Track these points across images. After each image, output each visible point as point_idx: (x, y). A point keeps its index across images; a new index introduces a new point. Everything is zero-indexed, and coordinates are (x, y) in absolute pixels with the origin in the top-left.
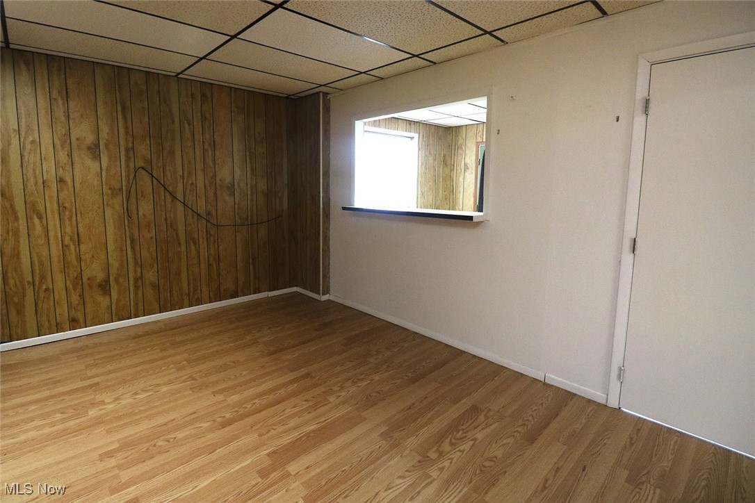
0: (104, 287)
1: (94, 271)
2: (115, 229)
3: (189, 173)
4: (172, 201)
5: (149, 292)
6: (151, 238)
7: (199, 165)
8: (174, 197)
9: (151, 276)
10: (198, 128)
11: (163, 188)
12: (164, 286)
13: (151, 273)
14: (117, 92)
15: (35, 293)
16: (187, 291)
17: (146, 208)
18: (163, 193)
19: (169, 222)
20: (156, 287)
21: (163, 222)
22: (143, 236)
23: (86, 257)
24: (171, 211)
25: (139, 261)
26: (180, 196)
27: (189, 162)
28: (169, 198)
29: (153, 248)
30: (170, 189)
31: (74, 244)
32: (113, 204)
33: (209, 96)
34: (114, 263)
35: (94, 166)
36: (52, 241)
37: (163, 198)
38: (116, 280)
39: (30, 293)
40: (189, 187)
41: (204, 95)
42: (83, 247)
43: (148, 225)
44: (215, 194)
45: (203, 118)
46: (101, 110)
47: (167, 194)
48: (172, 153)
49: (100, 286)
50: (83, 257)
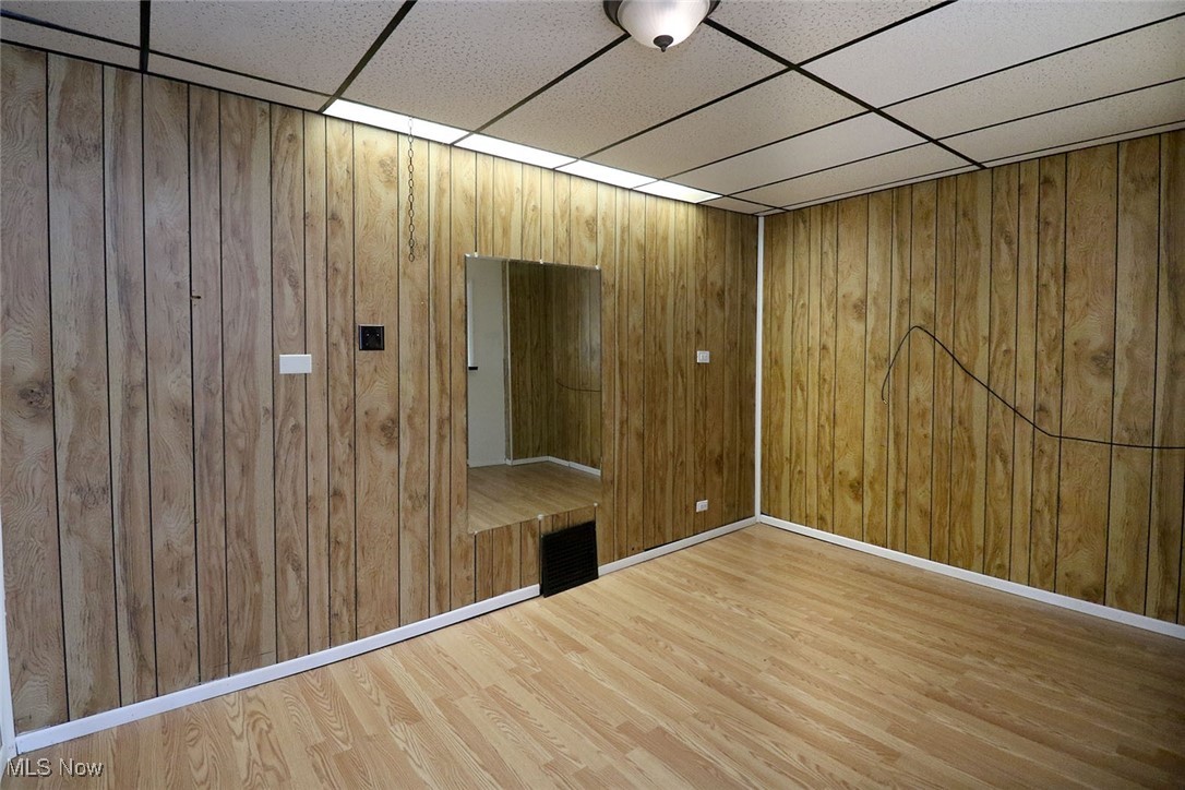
0: (857, 489)
1: (847, 465)
2: (876, 412)
3: (1003, 332)
4: (965, 380)
5: (915, 521)
6: (925, 436)
7: (1026, 316)
8: (969, 374)
9: (920, 495)
10: (1028, 247)
11: (951, 358)
12: (940, 518)
13: (920, 491)
14: (894, 224)
15: (791, 473)
16: (981, 543)
17: (921, 388)
18: (950, 366)
19: (956, 414)
20: (927, 515)
21: (947, 413)
22: (913, 430)
23: (840, 444)
24: (962, 397)
25: (904, 467)
26: (981, 372)
27: (1004, 313)
28: (960, 375)
29: (927, 452)
30: (964, 360)
31: (829, 425)
32: (876, 379)
33: (1059, 181)
34: (871, 462)
35: (858, 328)
36: (810, 418)
37: (950, 373)
38: (871, 484)
39: (786, 468)
40: (1000, 357)
41: (1046, 182)
42: (838, 431)
43: (923, 415)
44: (1060, 371)
45: (1042, 223)
46: (873, 252)
47: (958, 369)
48: (972, 298)
49: (851, 486)
50: (836, 445)
